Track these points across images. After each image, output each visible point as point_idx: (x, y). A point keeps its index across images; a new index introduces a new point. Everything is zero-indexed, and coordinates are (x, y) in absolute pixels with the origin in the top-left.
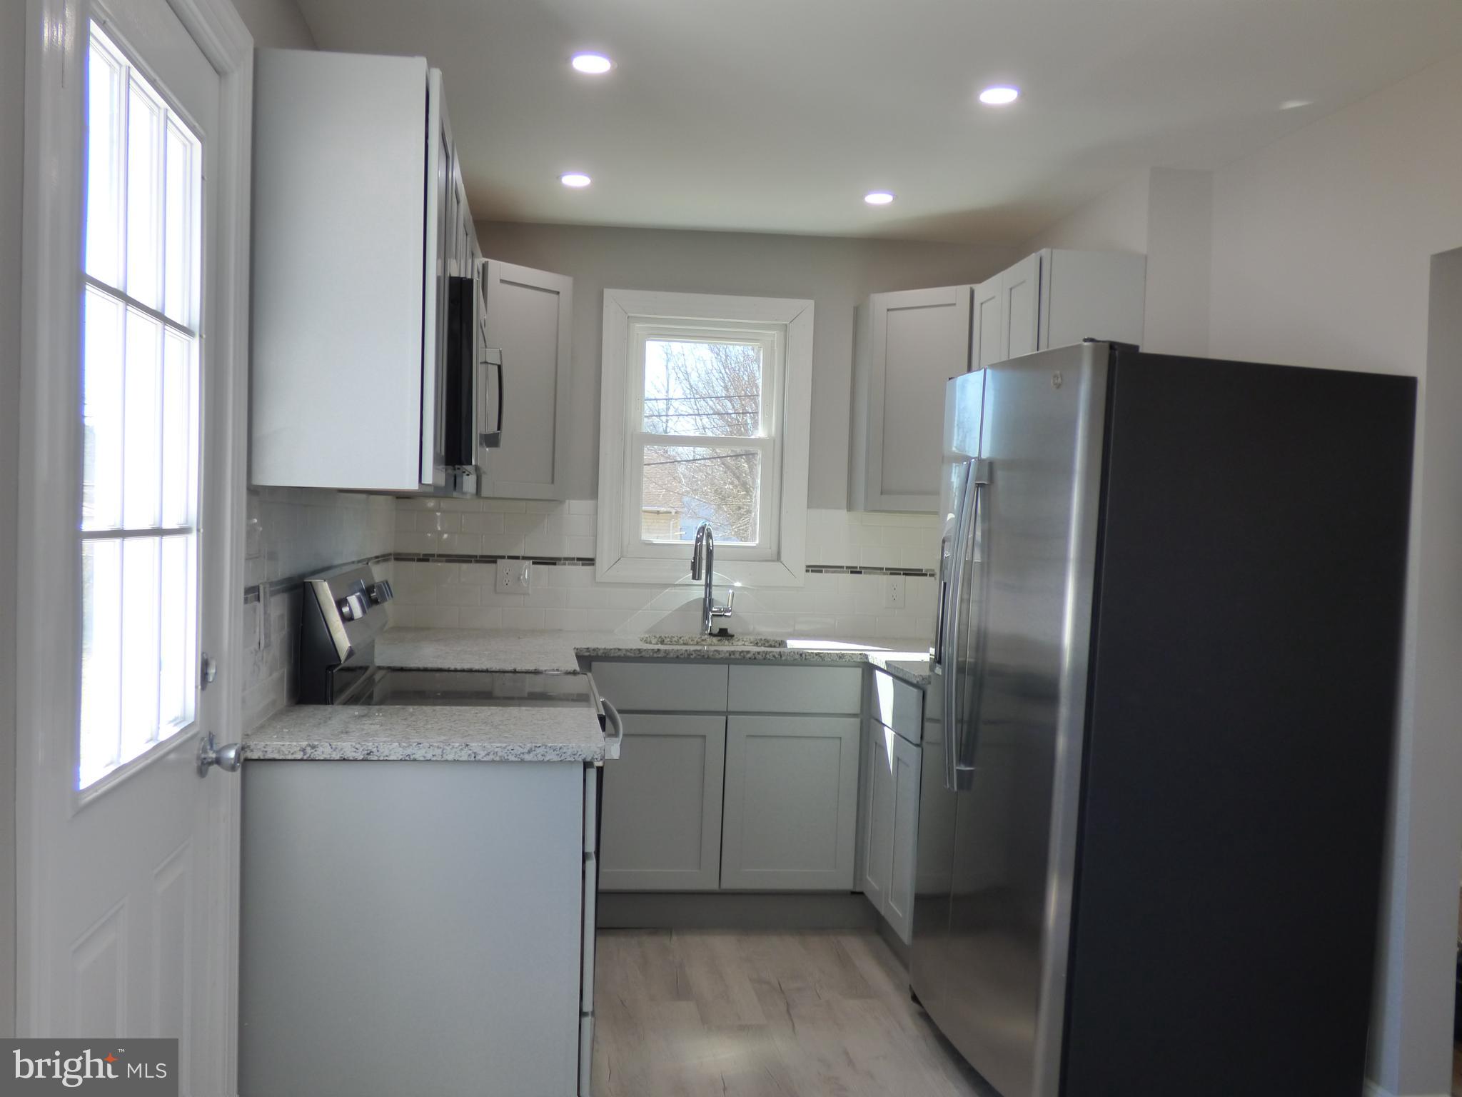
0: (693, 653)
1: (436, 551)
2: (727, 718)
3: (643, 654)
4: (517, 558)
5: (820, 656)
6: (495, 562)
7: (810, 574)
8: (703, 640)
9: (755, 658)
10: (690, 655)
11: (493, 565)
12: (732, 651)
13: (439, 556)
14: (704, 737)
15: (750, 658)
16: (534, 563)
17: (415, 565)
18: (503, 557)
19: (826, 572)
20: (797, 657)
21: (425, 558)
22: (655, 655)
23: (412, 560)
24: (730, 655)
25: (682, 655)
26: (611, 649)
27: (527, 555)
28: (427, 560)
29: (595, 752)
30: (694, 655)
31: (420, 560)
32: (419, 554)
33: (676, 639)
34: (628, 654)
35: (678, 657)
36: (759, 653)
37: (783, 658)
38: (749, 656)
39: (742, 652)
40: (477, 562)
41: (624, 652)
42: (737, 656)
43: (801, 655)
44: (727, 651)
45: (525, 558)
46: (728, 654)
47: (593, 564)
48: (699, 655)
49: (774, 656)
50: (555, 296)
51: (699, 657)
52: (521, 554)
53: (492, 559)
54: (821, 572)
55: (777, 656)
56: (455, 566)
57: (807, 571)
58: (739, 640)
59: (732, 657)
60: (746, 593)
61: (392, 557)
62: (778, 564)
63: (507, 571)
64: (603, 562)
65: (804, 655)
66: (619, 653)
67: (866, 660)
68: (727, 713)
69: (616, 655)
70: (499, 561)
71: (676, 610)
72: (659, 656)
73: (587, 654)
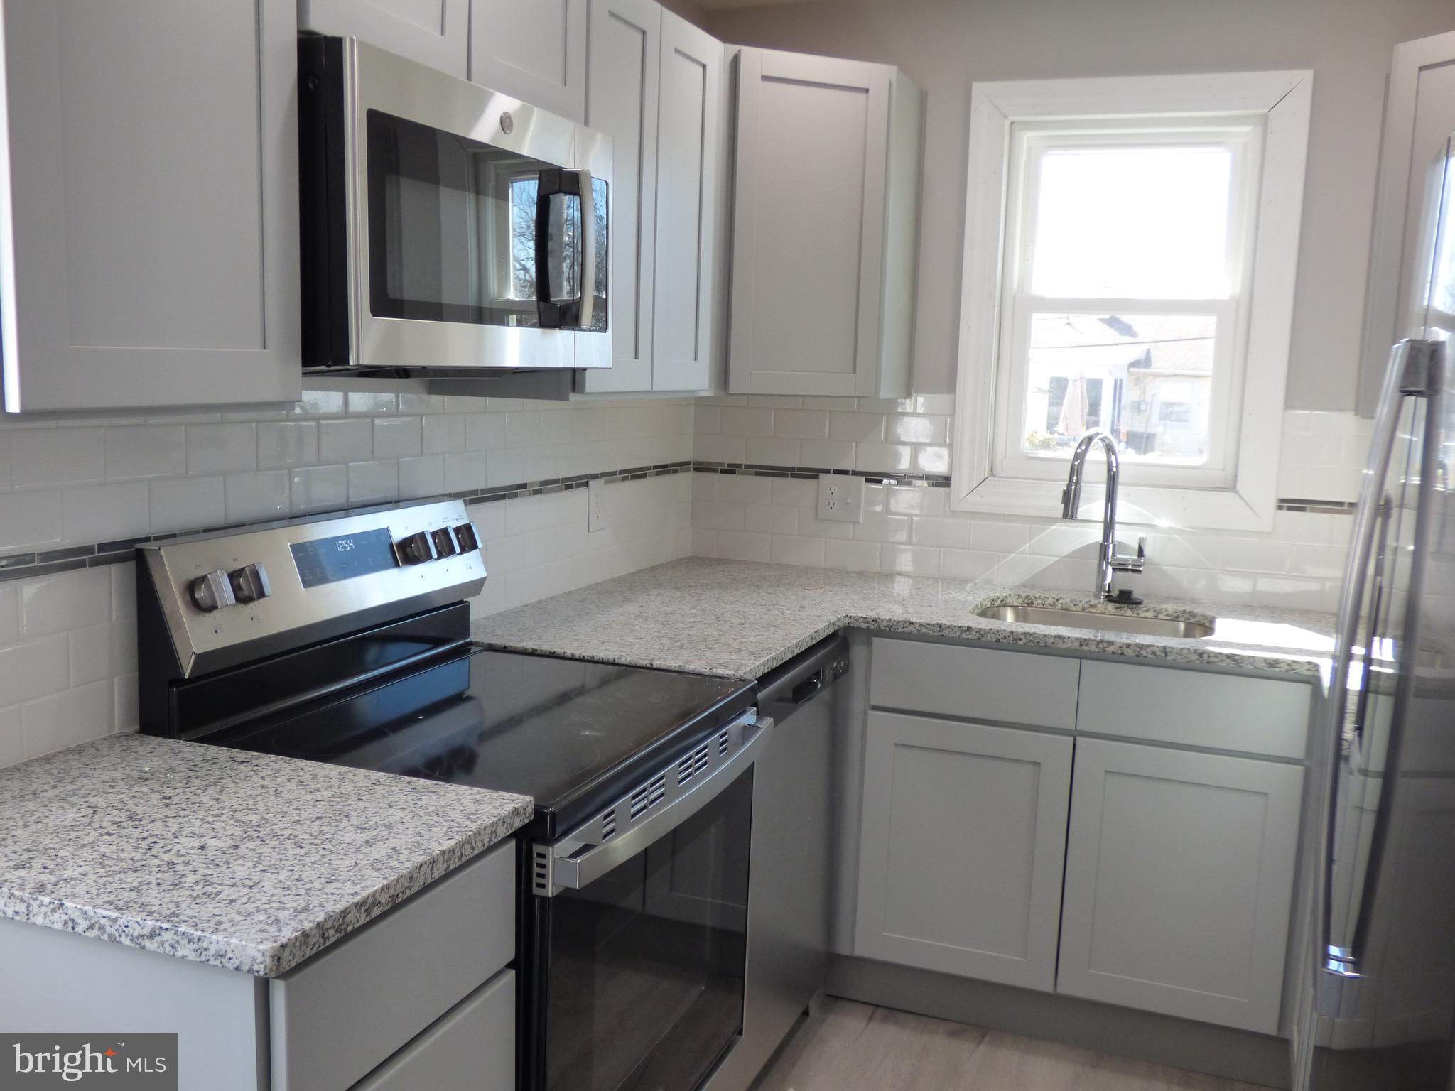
0: (1022, 637)
1: (742, 460)
2: (1075, 740)
3: (946, 632)
4: (845, 473)
5: (1234, 660)
6: (817, 477)
7: (1285, 513)
8: (1092, 606)
9: (1122, 654)
10: (1017, 639)
11: (812, 482)
12: (1085, 640)
13: (747, 466)
14: (1037, 764)
15: (1113, 653)
16: (867, 481)
17: (718, 476)
18: (827, 471)
19: (1312, 510)
20: (1195, 657)
21: (730, 470)
22: (964, 636)
23: (715, 471)
24: (1081, 645)
25: (1005, 638)
26: (899, 622)
27: (858, 469)
28: (733, 472)
29: (254, 959)
30: (1024, 641)
31: (723, 471)
32: (723, 464)
33: (1050, 601)
34: (924, 630)
35: (998, 641)
36: (1128, 646)
37: (1169, 658)
38: (1112, 649)
39: (1102, 641)
40: (793, 476)
41: (918, 627)
42: (1093, 648)
43: (1201, 655)
44: (1077, 639)
45: (855, 473)
46: (1077, 644)
47: (948, 485)
48: (1031, 641)
49: (1154, 653)
50: (863, 96)
51: (1032, 644)
52: (850, 468)
53: (812, 474)
54: (1303, 509)
55: (1159, 653)
56: (769, 481)
57: (1280, 508)
58: (1148, 610)
59: (1085, 648)
60: (1176, 536)
61: (691, 466)
62: (1231, 495)
63: (832, 491)
64: (961, 485)
65: (1205, 656)
66: (911, 628)
67: (1316, 673)
68: (1075, 734)
69: (905, 630)
70: (822, 476)
71: (1065, 557)
72: (970, 637)
73: (864, 626)
